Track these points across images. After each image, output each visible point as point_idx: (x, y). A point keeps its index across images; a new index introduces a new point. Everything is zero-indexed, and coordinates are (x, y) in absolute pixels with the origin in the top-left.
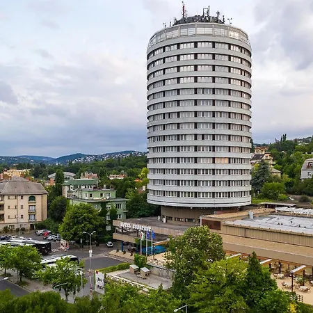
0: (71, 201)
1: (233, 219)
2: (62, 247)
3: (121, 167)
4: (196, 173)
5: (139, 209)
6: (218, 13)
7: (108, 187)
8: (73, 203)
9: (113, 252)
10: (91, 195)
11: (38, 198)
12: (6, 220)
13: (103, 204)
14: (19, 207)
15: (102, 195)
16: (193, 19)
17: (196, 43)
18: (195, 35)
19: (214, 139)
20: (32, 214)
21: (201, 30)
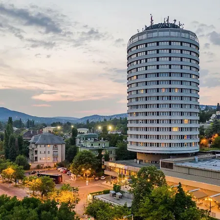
0: (80, 149)
1: (182, 162)
2: (72, 179)
3: (122, 125)
4: (158, 130)
5: (124, 154)
6: (175, 21)
7: (104, 140)
8: (81, 150)
9: (105, 183)
10: (92, 145)
11: (59, 147)
12: (39, 161)
13: (100, 151)
14: (47, 152)
15: (99, 144)
16: (157, 26)
17: (158, 43)
18: (158, 37)
19: (170, 107)
20: (55, 157)
21: (161, 34)
